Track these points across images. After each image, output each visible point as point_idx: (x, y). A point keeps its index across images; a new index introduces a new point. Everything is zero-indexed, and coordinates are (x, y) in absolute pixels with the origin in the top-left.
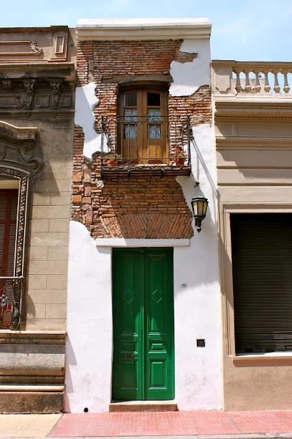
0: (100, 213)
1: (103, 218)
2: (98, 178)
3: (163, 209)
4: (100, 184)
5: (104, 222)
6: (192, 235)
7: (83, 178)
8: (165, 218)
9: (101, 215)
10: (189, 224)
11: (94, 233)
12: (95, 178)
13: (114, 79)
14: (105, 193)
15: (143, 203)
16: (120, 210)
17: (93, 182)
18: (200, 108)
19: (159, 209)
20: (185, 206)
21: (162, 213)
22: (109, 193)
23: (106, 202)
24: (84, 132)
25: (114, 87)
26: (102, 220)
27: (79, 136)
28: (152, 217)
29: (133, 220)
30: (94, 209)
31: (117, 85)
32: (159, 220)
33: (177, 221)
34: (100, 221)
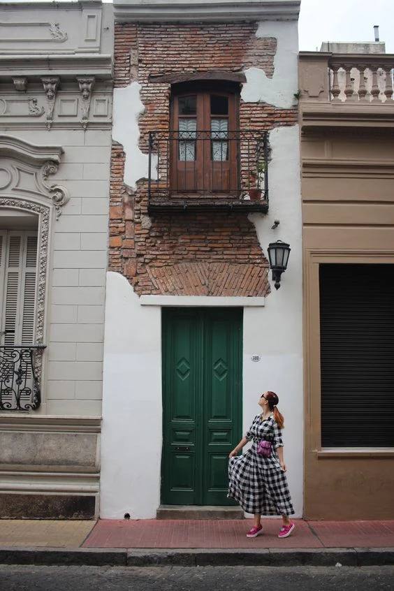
0: (147, 261)
1: (151, 267)
2: (143, 214)
3: (229, 257)
4: (146, 221)
5: (151, 272)
6: (268, 292)
7: (124, 213)
8: (234, 268)
9: (147, 263)
10: (263, 278)
11: (139, 288)
12: (140, 214)
13: (165, 77)
14: (153, 234)
15: (203, 249)
16: (173, 257)
17: (137, 220)
18: (281, 119)
19: (225, 257)
20: (259, 253)
21: (229, 261)
22: (158, 234)
23: (154, 246)
24: (124, 150)
25: (165, 87)
26: (148, 271)
27: (119, 156)
28: (215, 266)
29: (190, 271)
30: (139, 255)
31: (170, 85)
32: (225, 271)
33: (248, 273)
34: (146, 272)
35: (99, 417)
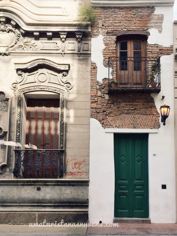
0: (107, 114)
1: (109, 116)
2: (106, 93)
3: (143, 112)
4: (107, 97)
5: (109, 119)
6: (159, 127)
7: (97, 93)
8: (144, 117)
9: (107, 115)
10: (157, 121)
11: (104, 125)
12: (104, 93)
13: (114, 33)
14: (110, 102)
15: (131, 109)
16: (118, 112)
17: (103, 96)
18: (165, 52)
19: (141, 112)
20: (155, 110)
21: (142, 114)
22: (112, 102)
23: (110, 107)
24: (97, 66)
25: (114, 38)
26: (108, 118)
27: (94, 68)
28: (137, 116)
29: (126, 118)
30: (104, 111)
31: (116, 37)
32: (141, 118)
33: (151, 119)
34: (107, 118)
35: (88, 180)
